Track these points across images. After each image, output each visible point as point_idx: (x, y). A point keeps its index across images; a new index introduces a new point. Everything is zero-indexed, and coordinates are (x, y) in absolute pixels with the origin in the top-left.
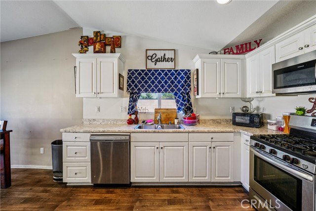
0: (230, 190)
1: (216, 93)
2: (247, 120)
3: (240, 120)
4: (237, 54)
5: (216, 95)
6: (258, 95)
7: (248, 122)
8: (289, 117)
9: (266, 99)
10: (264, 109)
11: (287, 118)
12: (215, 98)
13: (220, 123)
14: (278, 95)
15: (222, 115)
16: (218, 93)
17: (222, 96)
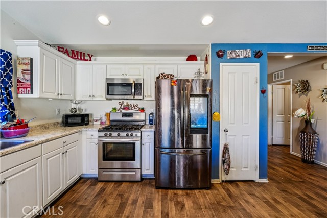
0: (78, 185)
1: (55, 93)
2: (79, 120)
3: (72, 120)
4: (72, 57)
5: (55, 96)
6: (91, 99)
7: (80, 121)
8: (110, 114)
9: (88, 102)
10: (86, 110)
11: (108, 115)
12: (47, 99)
13: (48, 128)
14: (107, 99)
15: (49, 119)
16: (56, 94)
17: (59, 97)
